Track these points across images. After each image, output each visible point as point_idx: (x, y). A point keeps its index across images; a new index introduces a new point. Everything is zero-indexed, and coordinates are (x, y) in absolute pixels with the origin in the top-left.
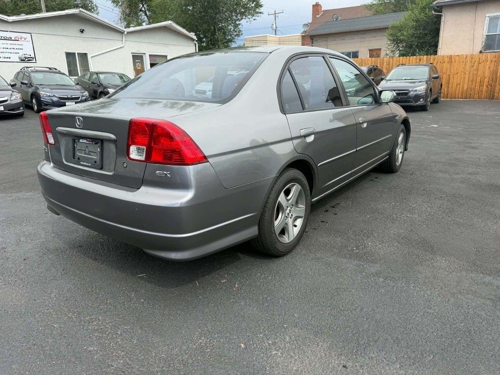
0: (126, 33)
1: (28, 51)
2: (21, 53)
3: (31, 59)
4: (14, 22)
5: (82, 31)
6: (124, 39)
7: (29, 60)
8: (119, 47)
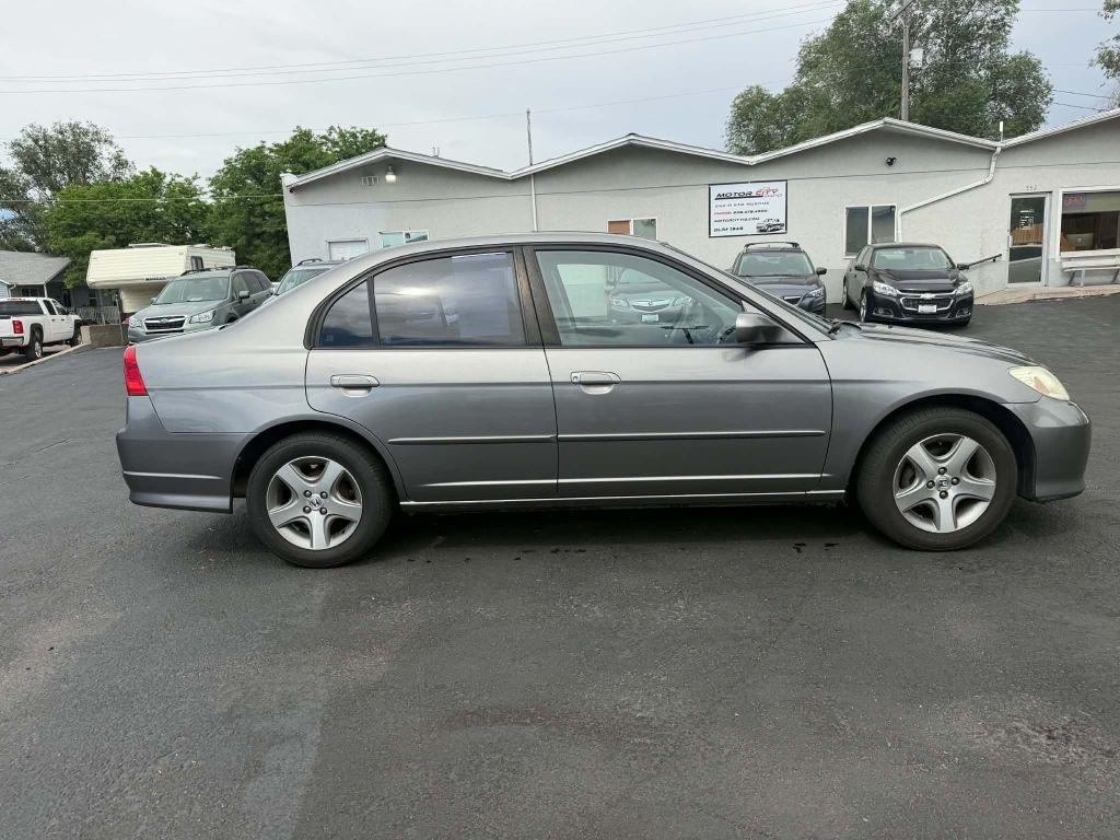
0: (999, 150)
1: (775, 212)
2: (763, 219)
3: (779, 227)
4: (759, 165)
5: (891, 162)
6: (993, 164)
7: (774, 230)
8: (981, 183)
